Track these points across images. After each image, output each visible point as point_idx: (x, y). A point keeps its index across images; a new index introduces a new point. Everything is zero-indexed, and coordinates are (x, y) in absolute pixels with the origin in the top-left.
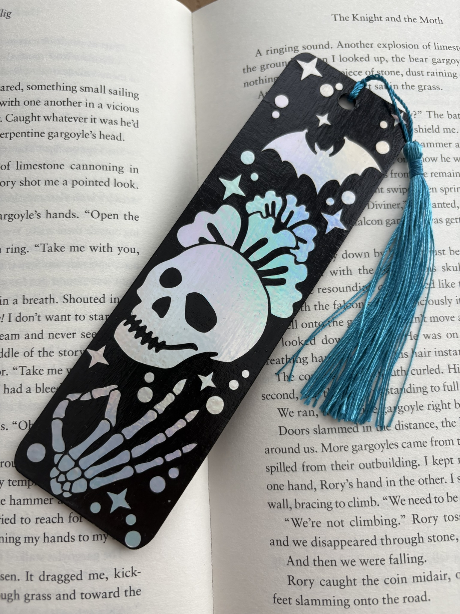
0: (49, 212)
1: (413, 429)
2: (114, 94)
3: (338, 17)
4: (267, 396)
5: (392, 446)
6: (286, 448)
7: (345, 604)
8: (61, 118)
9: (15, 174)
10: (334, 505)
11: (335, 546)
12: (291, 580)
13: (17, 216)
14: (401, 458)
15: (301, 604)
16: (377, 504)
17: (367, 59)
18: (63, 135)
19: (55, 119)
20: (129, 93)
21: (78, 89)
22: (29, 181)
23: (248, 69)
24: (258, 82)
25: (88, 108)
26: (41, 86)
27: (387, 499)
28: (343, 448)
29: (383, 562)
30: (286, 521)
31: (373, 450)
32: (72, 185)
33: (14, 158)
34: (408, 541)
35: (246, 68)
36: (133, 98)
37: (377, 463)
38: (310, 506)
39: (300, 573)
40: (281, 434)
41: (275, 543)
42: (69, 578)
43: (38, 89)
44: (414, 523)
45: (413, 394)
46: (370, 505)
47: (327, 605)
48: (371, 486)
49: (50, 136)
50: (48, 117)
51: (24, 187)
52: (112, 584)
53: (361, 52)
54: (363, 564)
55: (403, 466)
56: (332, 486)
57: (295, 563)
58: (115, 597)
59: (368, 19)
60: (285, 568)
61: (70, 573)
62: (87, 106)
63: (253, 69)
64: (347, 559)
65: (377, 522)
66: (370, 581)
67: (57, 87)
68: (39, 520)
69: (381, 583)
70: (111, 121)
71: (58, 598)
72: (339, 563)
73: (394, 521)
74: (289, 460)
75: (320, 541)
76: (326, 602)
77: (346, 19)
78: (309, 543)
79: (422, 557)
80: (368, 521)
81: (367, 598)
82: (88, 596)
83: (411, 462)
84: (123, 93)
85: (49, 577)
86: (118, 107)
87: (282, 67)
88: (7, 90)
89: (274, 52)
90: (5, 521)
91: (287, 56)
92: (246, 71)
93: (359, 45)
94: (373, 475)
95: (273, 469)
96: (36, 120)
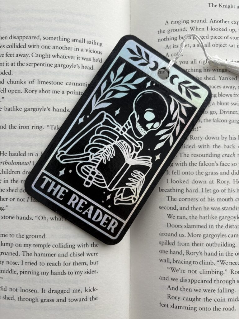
0: (54, 108)
1: (234, 228)
2: (89, 43)
3: (211, 5)
4: (162, 207)
5: (223, 236)
6: (170, 234)
7: (195, 309)
8: (61, 56)
9: (37, 86)
10: (192, 263)
11: (191, 282)
12: (169, 296)
13: (37, 109)
14: (227, 242)
15: (173, 307)
16: (214, 264)
17: (225, 30)
18: (62, 66)
19: (58, 57)
20: (97, 43)
21: (71, 40)
22: (44, 91)
23: (161, 32)
24: (166, 39)
25: (76, 51)
26: (51, 38)
27: (219, 262)
28: (198, 236)
29: (214, 291)
30: (168, 268)
31: (214, 237)
32: (67, 94)
33: (36, 77)
34: (227, 282)
35: (159, 31)
36: (99, 46)
37: (215, 244)
38: (180, 262)
39: (173, 293)
40: (168, 227)
41: (162, 278)
42: (63, 292)
43: (49, 39)
44: (231, 274)
45: (236, 211)
46: (210, 264)
47: (186, 309)
48: (211, 255)
49: (56, 66)
50: (54, 56)
51: (41, 94)
52: (84, 295)
53: (222, 26)
54: (204, 292)
55: (228, 246)
56: (192, 254)
57: (171, 288)
58: (85, 301)
59: (228, 7)
60: (166, 290)
61: (64, 290)
62: (75, 50)
63: (163, 32)
64: (197, 289)
65: (213, 273)
66: (207, 300)
67: (59, 38)
68: (49, 264)
69: (213, 301)
70: (87, 59)
71: (57, 301)
72: (193, 290)
73: (221, 272)
74: (171, 239)
75: (184, 279)
76: (185, 308)
77: (215, 6)
78: (179, 280)
79: (233, 290)
80: (209, 272)
81: (205, 308)
82: (72, 300)
83: (232, 244)
84: (94, 43)
85: (53, 291)
86: (91, 51)
87: (179, 32)
88: (32, 39)
89: (176, 23)
90: (31, 264)
91: (183, 26)
92: (159, 32)
93: (222, 22)
94: (213, 250)
95: (163, 243)
96: (48, 57)
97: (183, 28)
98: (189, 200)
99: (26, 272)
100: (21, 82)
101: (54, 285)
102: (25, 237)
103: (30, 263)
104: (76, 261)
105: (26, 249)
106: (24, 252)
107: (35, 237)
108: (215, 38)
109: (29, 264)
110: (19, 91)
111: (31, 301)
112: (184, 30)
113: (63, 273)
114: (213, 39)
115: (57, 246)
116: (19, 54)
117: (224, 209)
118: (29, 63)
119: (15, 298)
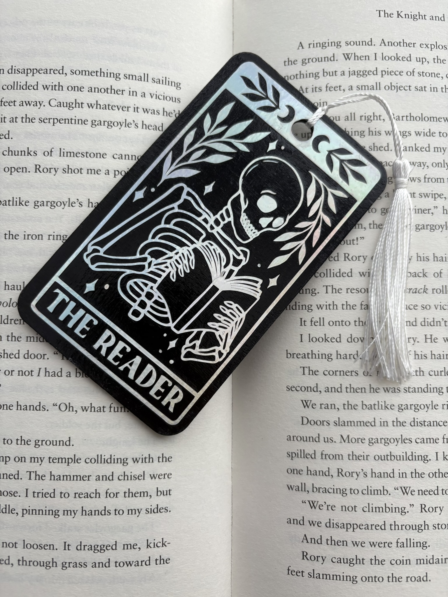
0: (90, 201)
1: (427, 426)
2: (157, 82)
3: (382, 13)
4: (291, 388)
5: (406, 441)
6: (306, 437)
7: (354, 580)
8: (104, 106)
9: (57, 161)
10: (348, 492)
11: (347, 528)
12: (304, 555)
13: (59, 204)
14: (414, 453)
15: (312, 577)
16: (389, 493)
17: (409, 59)
18: (106, 123)
19: (99, 106)
20: (172, 82)
21: (122, 76)
22: (71, 169)
23: (289, 62)
24: (298, 76)
25: (131, 97)
26: (85, 71)
27: (398, 489)
28: (360, 440)
29: (390, 545)
30: (303, 502)
31: (388, 443)
32: (114, 175)
33: (57, 145)
34: (414, 528)
35: (287, 60)
36: (175, 88)
37: (391, 456)
38: (326, 491)
39: (313, 550)
40: (303, 424)
41: (292, 522)
42: (105, 548)
43: (82, 74)
44: (422, 512)
45: (429, 393)
46: (382, 493)
47: (337, 579)
48: (384, 477)
49: (94, 124)
50: (91, 104)
51: (66, 174)
52: (144, 554)
53: (403, 52)
54: (371, 546)
55: (415, 460)
56: (348, 474)
57: (309, 541)
58: (146, 565)
59: (413, 17)
60: (300, 544)
61: (106, 544)
62: (130, 95)
63: (294, 62)
64: (357, 541)
65: (388, 510)
66: (377, 562)
67: (100, 73)
68: (77, 495)
69: (387, 563)
70: (153, 111)
71: (94, 566)
72: (350, 544)
73: (403, 509)
74: (309, 447)
75: (333, 523)
76: (336, 577)
77: (390, 15)
78: (323, 525)
79: (426, 542)
80: (379, 508)
81: (373, 576)
82: (122, 564)
83: (423, 456)
84: (166, 82)
85: (86, 547)
86: (160, 97)
87: (323, 62)
88: (50, 73)
89: (317, 46)
90: (44, 495)
91: (329, 51)
92: (287, 63)
93: (402, 44)
94: (386, 467)
95: (294, 455)
96: (79, 107)
97: (330, 55)
98: (342, 373)
99: (34, 511)
100: (28, 153)
101: (88, 534)
102: (33, 443)
103: (42, 493)
104: (129, 489)
105: (34, 467)
106: (30, 472)
107: (52, 443)
108: (390, 73)
109: (40, 495)
110: (24, 169)
111: (43, 566)
112: (332, 59)
113: (106, 512)
114: (385, 76)
115: (93, 461)
116: (25, 102)
117: (407, 390)
118: (43, 118)
119: (14, 560)
